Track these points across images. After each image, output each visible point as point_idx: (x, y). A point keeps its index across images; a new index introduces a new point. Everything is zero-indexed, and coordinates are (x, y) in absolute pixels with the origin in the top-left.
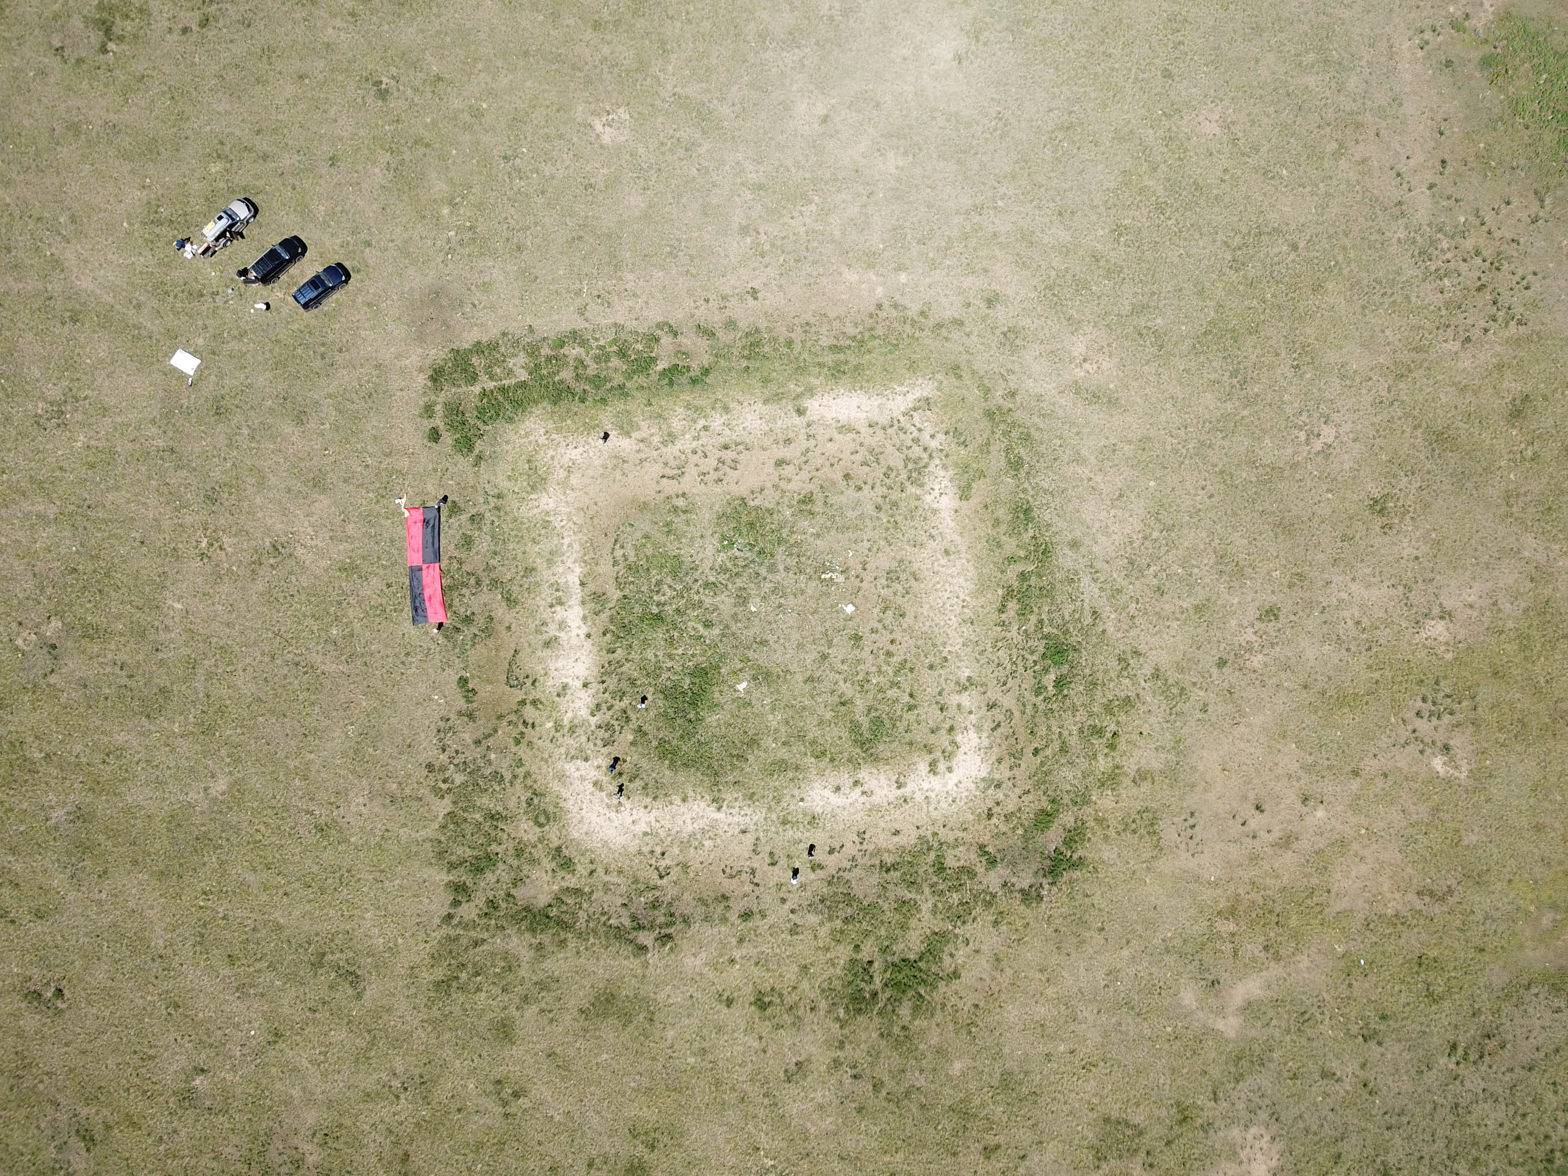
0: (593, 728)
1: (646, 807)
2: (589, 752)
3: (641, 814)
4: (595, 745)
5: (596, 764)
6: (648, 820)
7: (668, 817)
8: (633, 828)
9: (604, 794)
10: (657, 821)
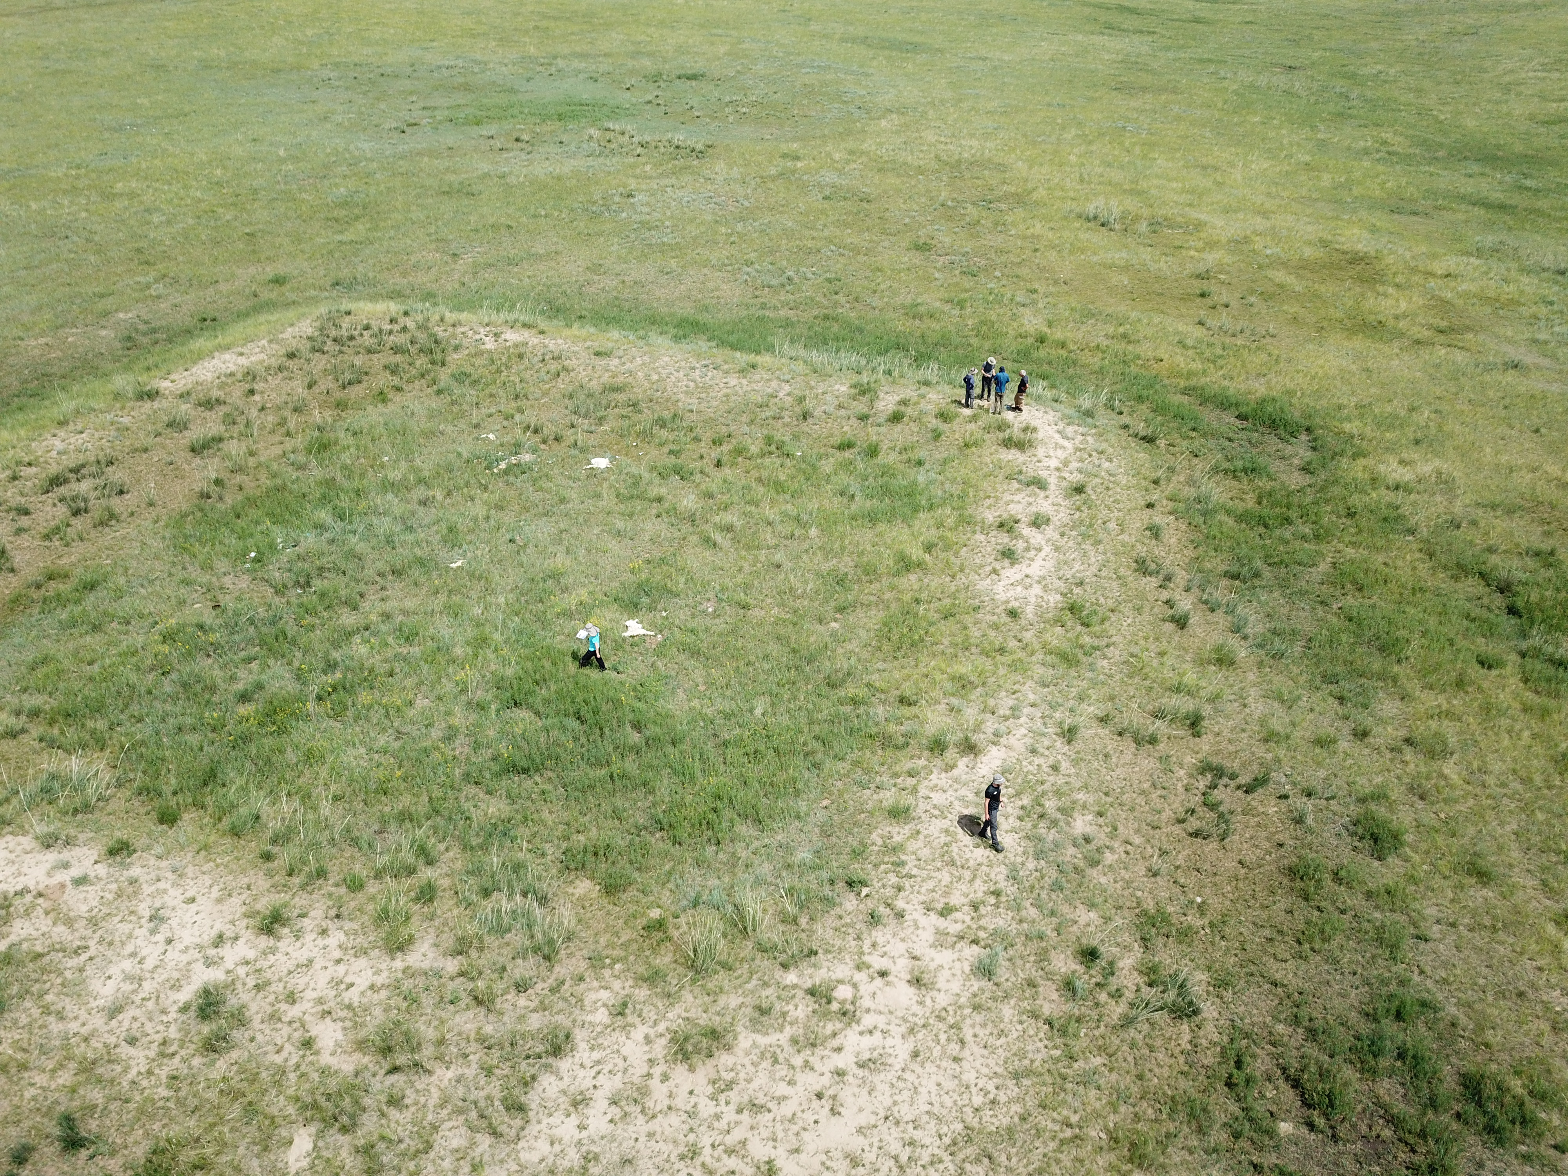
0: (452, 966)
1: (874, 919)
2: (535, 1021)
3: (897, 948)
4: (521, 987)
5: (601, 1016)
6: (927, 936)
7: (945, 876)
8: (942, 1000)
9: (745, 1039)
10: (946, 912)
